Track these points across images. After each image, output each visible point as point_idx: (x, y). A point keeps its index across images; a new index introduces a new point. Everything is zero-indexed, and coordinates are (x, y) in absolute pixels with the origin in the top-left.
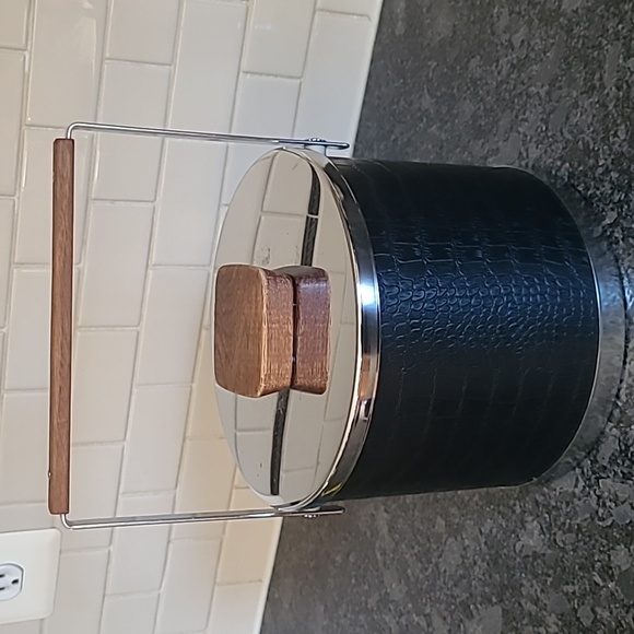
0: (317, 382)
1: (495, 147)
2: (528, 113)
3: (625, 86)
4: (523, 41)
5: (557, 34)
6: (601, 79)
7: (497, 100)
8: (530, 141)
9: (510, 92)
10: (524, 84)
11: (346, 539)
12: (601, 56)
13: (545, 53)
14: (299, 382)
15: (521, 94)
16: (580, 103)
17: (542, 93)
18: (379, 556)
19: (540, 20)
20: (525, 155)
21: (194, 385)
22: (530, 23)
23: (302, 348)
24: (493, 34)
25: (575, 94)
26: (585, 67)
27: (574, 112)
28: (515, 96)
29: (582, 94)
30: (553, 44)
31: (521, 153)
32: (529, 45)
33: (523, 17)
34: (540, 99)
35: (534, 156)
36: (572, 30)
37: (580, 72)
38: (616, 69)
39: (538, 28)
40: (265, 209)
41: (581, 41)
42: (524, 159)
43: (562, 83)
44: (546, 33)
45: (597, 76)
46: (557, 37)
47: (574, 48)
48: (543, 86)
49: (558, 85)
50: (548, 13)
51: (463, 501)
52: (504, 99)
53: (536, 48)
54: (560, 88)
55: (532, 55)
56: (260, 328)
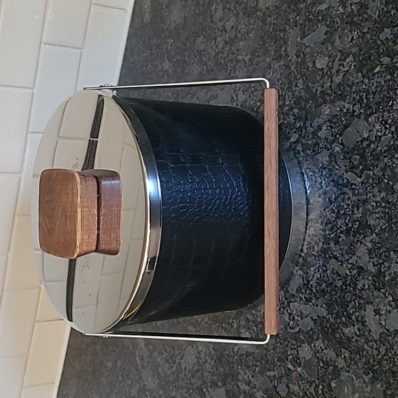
0: (113, 247)
1: (215, 94)
2: (237, 72)
3: (302, 55)
4: (232, 27)
5: (255, 22)
6: (286, 50)
7: (216, 64)
8: (239, 90)
9: (224, 58)
10: (234, 54)
11: (114, 351)
12: (286, 36)
13: (248, 34)
14: (102, 247)
15: (232, 60)
16: (272, 66)
17: (247, 59)
18: (138, 361)
19: (244, 13)
20: (235, 99)
21: (9, 254)
22: (237, 16)
23: (103, 224)
24: (212, 22)
25: (268, 60)
26: (275, 43)
27: (269, 71)
28: (228, 61)
29: (273, 60)
30: (253, 29)
31: (232, 97)
32: (237, 29)
33: (233, 11)
34: (245, 63)
35: (242, 99)
36: (266, 20)
37: (272, 47)
38: (296, 44)
39: (243, 18)
40: (60, 135)
41: (272, 27)
42: (235, 101)
43: (260, 53)
44: (249, 22)
45: (283, 49)
46: (256, 24)
47: (267, 31)
48: (247, 55)
49: (257, 54)
50: (249, 9)
51: (197, 321)
52: (220, 63)
53: (242, 31)
54: (259, 56)
55: (239, 36)
56: (76, 212)
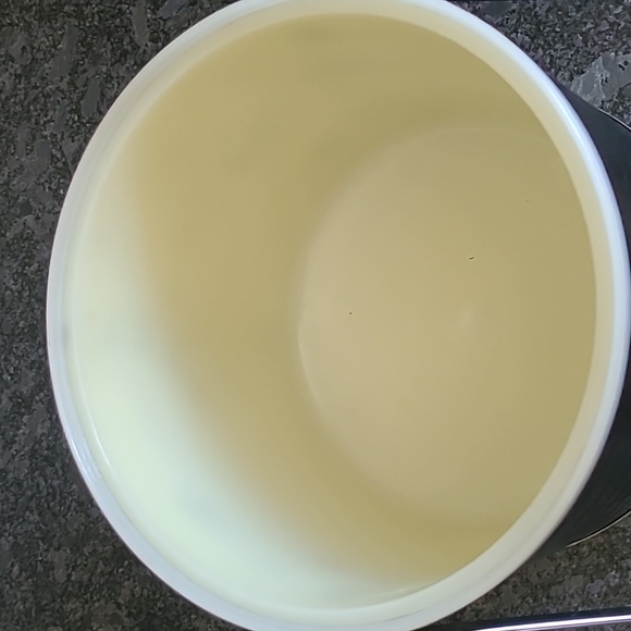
1: (17, 166)
2: (51, 113)
3: (162, 35)
4: (24, 48)
5: (65, 23)
6: (132, 41)
7: (7, 118)
8: (62, 138)
9: (21, 102)
10: (37, 88)
12: (126, 21)
13: (55, 47)
15: (35, 99)
16: (114, 75)
17: (64, 86)
19: (40, 20)
20: (59, 156)
22: (28, 28)
25: (104, 69)
26: (108, 40)
27: (110, 86)
28: (29, 104)
29: (112, 65)
30: (62, 35)
31: (53, 156)
32: (32, 47)
33: (17, 25)
34: (63, 92)
35: (72, 150)
36: (83, 12)
37: (104, 46)
38: (146, 24)
39: (39, 27)
41: (97, 18)
42: (59, 160)
43: (86, 66)
44: (51, 27)
45: (127, 40)
46: (66, 26)
47: (89, 28)
48: (62, 80)
49: (81, 69)
50: (47, 9)
52: (16, 113)
53: (43, 47)
54: (84, 71)
55: (40, 56)
